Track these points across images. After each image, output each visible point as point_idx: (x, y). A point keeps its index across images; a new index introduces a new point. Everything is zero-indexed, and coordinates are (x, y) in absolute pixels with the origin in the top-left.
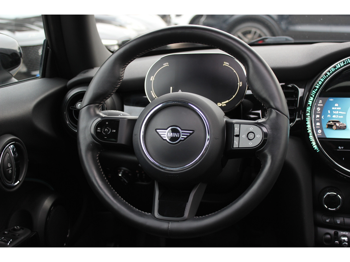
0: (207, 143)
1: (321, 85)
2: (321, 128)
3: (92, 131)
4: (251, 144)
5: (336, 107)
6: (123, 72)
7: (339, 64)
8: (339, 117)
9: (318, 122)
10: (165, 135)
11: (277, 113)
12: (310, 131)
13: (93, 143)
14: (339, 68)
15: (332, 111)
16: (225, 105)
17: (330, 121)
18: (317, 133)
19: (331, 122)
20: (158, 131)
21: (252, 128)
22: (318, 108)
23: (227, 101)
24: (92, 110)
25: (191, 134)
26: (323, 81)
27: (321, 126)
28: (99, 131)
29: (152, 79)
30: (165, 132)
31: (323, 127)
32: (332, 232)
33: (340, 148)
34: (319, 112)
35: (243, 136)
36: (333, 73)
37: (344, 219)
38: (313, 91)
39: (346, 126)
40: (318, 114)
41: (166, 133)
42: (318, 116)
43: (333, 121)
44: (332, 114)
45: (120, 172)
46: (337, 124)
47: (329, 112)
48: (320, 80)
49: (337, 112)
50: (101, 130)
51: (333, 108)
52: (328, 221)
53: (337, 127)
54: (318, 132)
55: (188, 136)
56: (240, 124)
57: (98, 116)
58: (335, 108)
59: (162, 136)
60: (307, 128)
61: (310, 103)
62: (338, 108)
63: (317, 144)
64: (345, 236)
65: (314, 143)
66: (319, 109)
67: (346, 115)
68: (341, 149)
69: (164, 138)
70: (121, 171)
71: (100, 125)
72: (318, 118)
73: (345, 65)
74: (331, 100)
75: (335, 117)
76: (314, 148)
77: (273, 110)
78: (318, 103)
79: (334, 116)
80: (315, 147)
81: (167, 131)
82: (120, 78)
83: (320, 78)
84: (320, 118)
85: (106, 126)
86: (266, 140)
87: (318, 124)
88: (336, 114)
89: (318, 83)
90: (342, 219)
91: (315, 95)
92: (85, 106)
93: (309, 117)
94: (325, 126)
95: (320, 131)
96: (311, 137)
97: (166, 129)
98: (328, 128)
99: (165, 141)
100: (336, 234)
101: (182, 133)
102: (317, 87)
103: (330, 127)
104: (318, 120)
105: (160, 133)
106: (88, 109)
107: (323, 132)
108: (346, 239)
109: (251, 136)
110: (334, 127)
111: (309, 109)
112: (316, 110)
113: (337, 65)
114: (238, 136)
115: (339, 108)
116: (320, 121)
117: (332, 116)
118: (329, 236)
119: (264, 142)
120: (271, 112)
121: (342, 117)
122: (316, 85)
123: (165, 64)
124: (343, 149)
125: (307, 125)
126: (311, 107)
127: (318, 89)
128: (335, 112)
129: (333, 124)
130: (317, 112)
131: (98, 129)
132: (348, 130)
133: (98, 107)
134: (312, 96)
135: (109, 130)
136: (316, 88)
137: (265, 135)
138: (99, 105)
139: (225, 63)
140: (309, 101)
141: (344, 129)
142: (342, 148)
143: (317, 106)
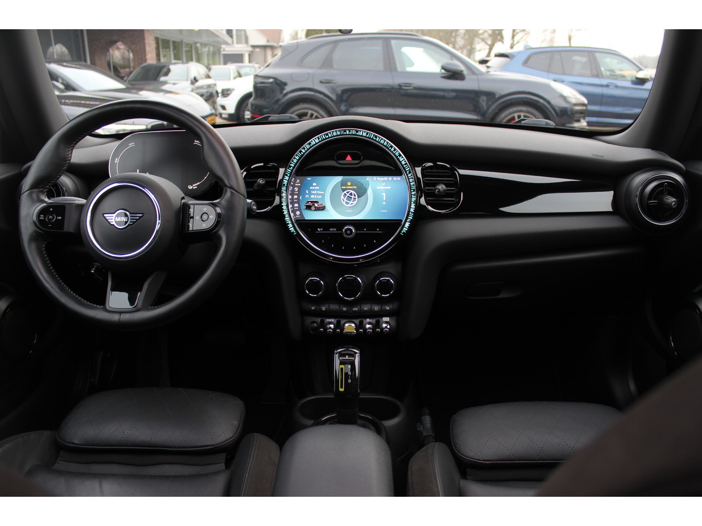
0: (157, 227)
1: (296, 164)
2: (300, 210)
3: (35, 218)
4: (205, 226)
5: (314, 186)
6: (70, 152)
7: (313, 141)
8: (318, 197)
9: (296, 202)
10: (112, 219)
11: (232, 192)
12: (285, 212)
13: (36, 232)
14: (315, 145)
15: (310, 190)
16: (196, 187)
17: (308, 202)
18: (295, 215)
19: (310, 203)
20: (105, 215)
21: (205, 209)
22: (295, 188)
23: (199, 183)
24: (34, 196)
25: (140, 217)
26: (298, 159)
27: (299, 207)
28: (42, 218)
29: (117, 161)
30: (113, 216)
31: (302, 208)
32: (319, 320)
33: (319, 229)
34: (297, 193)
35: (197, 218)
36: (308, 149)
37: (329, 306)
38: (288, 170)
39: (325, 207)
40: (296, 194)
41: (113, 218)
42: (296, 197)
43: (311, 202)
44: (310, 194)
45: (92, 268)
46: (316, 205)
47: (307, 192)
48: (295, 158)
49: (316, 192)
50: (45, 217)
51: (311, 188)
52: (313, 308)
53: (315, 207)
54: (297, 214)
55: (137, 220)
56: (194, 205)
57: (43, 201)
58: (314, 188)
59: (109, 221)
60: (283, 209)
61: (285, 182)
62: (316, 188)
63: (294, 226)
64: (330, 323)
65: (290, 225)
66: (297, 189)
67: (324, 194)
68: (321, 231)
69: (112, 223)
70: (94, 267)
71: (43, 211)
72: (296, 199)
73: (320, 142)
74: (309, 179)
75: (313, 198)
76: (291, 231)
77: (228, 189)
78: (295, 182)
79: (313, 196)
80: (292, 229)
81: (114, 215)
82: (66, 159)
83: (294, 156)
84: (298, 199)
85: (51, 213)
86: (220, 221)
87: (296, 205)
88: (314, 194)
89: (293, 161)
90: (327, 306)
91: (291, 174)
92: (26, 192)
93: (285, 197)
94: (303, 207)
95: (298, 213)
96: (287, 219)
97: (114, 213)
98: (306, 209)
99: (112, 226)
100: (322, 321)
101: (131, 216)
102: (292, 165)
103: (309, 208)
104: (296, 200)
105: (107, 218)
106: (30, 195)
107: (301, 214)
108: (332, 326)
109: (205, 217)
110: (313, 208)
111: (284, 188)
112: (293, 190)
113: (312, 141)
114: (192, 217)
115: (318, 188)
116: (298, 202)
117: (310, 196)
118: (316, 325)
119: (218, 224)
120: (226, 190)
121: (320, 197)
122: (291, 163)
123: (131, 144)
124: (323, 231)
125: (282, 206)
126: (287, 187)
127: (294, 168)
128: (313, 192)
129: (311, 205)
130: (295, 193)
131: (41, 216)
132: (327, 210)
133: (42, 192)
134: (287, 175)
135: (53, 218)
136: (290, 167)
137: (219, 215)
138: (43, 191)
139: (195, 141)
140: (284, 181)
141: (323, 210)
142: (322, 229)
143: (294, 186)
